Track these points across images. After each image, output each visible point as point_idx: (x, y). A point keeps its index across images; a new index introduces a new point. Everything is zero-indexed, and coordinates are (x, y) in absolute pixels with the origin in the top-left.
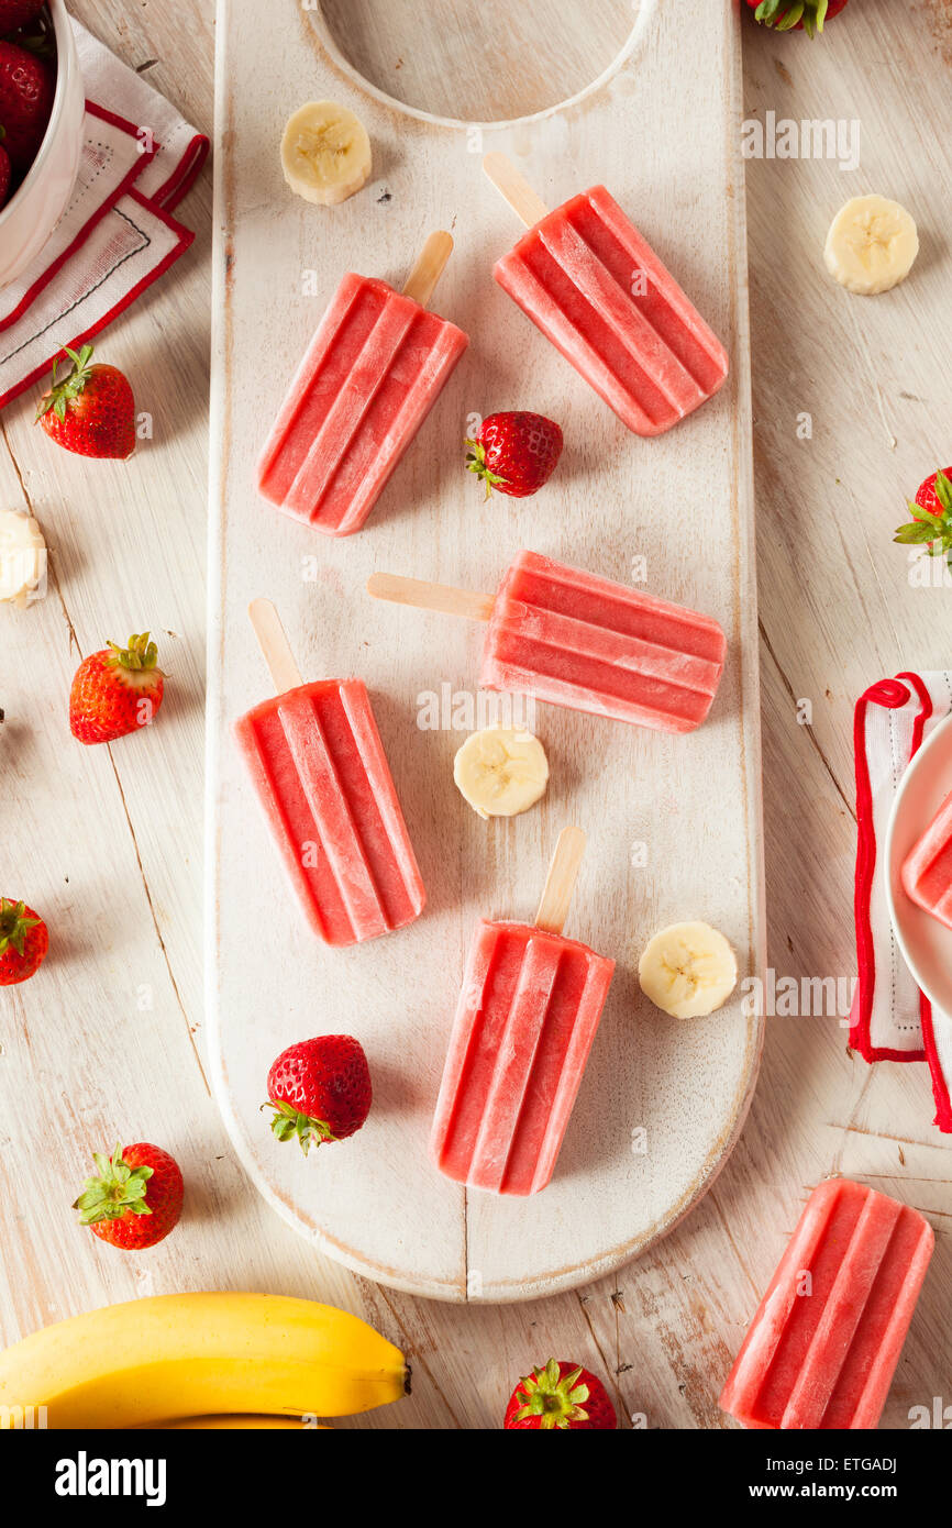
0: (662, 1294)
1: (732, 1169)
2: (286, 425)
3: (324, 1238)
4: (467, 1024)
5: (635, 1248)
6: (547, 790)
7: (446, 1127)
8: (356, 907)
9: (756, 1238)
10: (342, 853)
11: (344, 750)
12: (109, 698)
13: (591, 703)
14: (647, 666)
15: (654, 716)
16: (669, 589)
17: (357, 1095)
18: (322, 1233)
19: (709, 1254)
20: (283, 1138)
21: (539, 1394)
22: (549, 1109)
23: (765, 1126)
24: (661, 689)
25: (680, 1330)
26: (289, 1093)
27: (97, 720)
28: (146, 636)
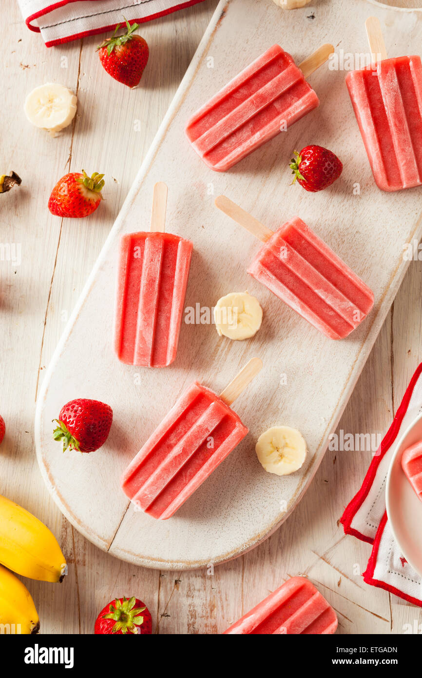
0: (199, 590)
1: (258, 550)
2: (212, 105)
3: (56, 492)
4: (165, 428)
5: (196, 565)
6: (255, 335)
7: (134, 470)
8: (140, 348)
9: (254, 586)
10: (145, 320)
11: (168, 272)
12: (71, 196)
13: (295, 304)
14: (330, 300)
15: (322, 324)
16: (357, 268)
17: (99, 436)
18: (56, 489)
19: (230, 583)
20: (57, 439)
21: (120, 611)
22: (186, 484)
23: (283, 538)
24: (332, 313)
25: (199, 610)
26: (68, 420)
27: (61, 204)
28: (102, 175)
